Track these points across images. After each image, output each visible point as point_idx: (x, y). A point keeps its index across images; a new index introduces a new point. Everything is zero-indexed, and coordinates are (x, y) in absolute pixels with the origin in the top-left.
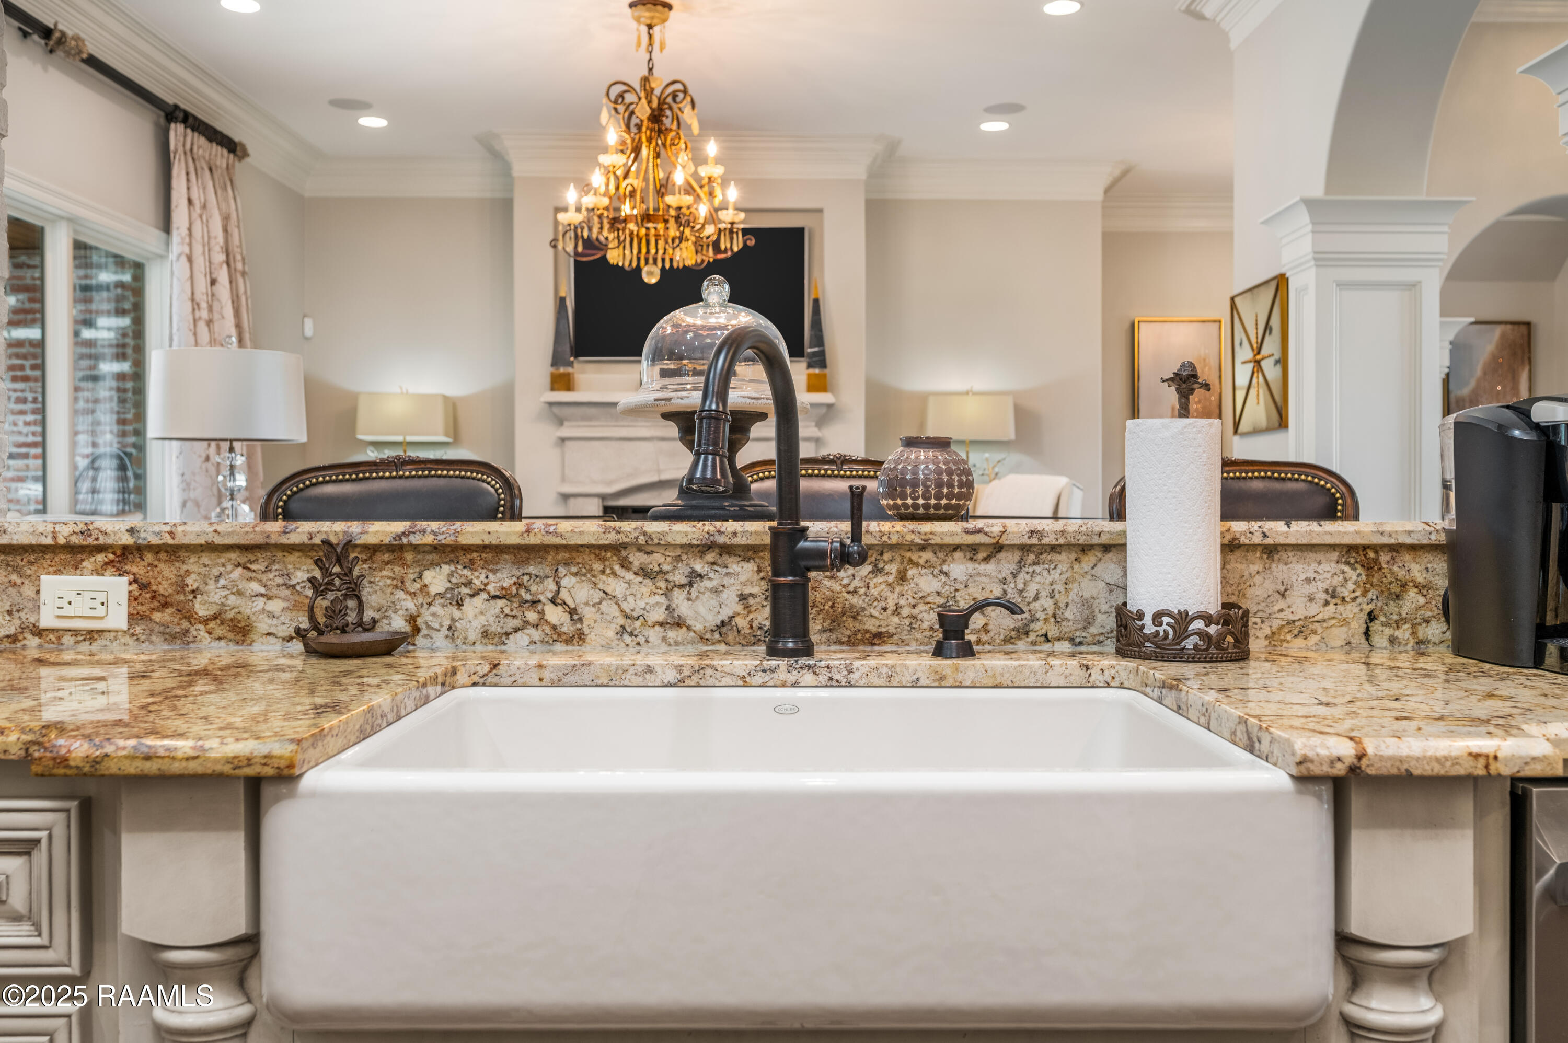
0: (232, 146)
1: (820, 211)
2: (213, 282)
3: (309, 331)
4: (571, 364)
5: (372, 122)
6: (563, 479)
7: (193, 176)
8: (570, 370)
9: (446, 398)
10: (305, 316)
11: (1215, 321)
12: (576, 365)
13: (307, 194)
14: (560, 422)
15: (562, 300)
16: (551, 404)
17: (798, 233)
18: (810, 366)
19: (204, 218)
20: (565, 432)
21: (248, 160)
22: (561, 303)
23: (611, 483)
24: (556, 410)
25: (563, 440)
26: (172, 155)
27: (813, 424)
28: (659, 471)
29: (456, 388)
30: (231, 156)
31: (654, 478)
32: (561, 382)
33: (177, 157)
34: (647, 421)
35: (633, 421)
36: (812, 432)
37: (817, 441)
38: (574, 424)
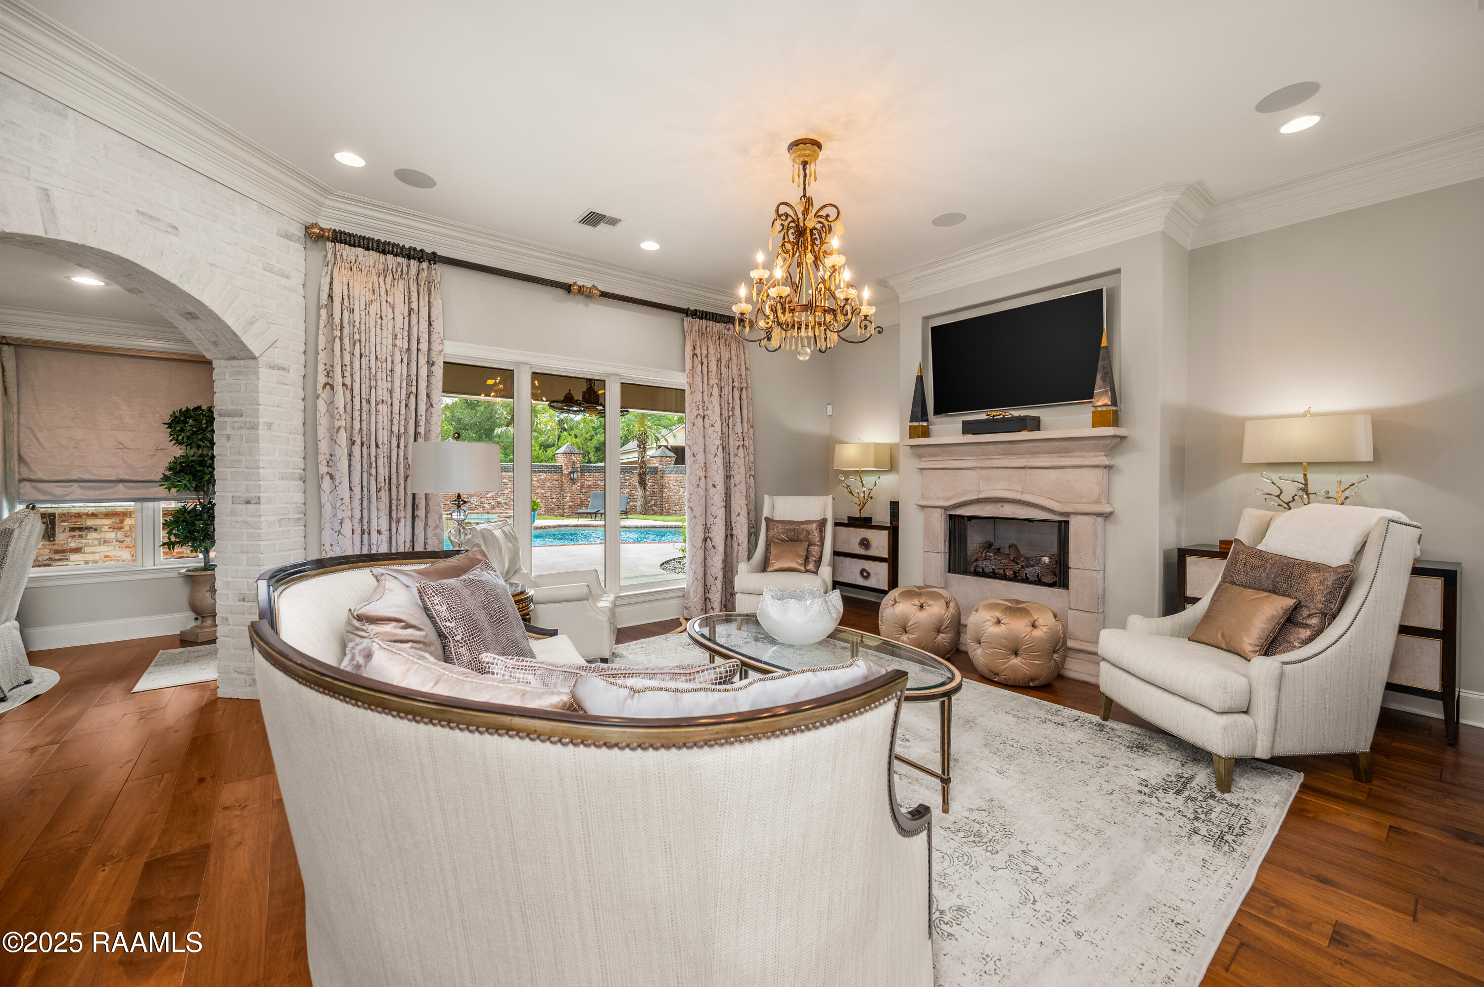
4: (926, 420)
6: (922, 495)
8: (923, 423)
14: (920, 458)
15: (919, 378)
16: (914, 446)
20: (924, 465)
23: (949, 499)
24: (918, 450)
25: (923, 470)
27: (1104, 453)
31: (974, 496)
32: (918, 432)
34: (971, 456)
35: (962, 456)
36: (1103, 460)
37: (1109, 467)
38: (926, 459)
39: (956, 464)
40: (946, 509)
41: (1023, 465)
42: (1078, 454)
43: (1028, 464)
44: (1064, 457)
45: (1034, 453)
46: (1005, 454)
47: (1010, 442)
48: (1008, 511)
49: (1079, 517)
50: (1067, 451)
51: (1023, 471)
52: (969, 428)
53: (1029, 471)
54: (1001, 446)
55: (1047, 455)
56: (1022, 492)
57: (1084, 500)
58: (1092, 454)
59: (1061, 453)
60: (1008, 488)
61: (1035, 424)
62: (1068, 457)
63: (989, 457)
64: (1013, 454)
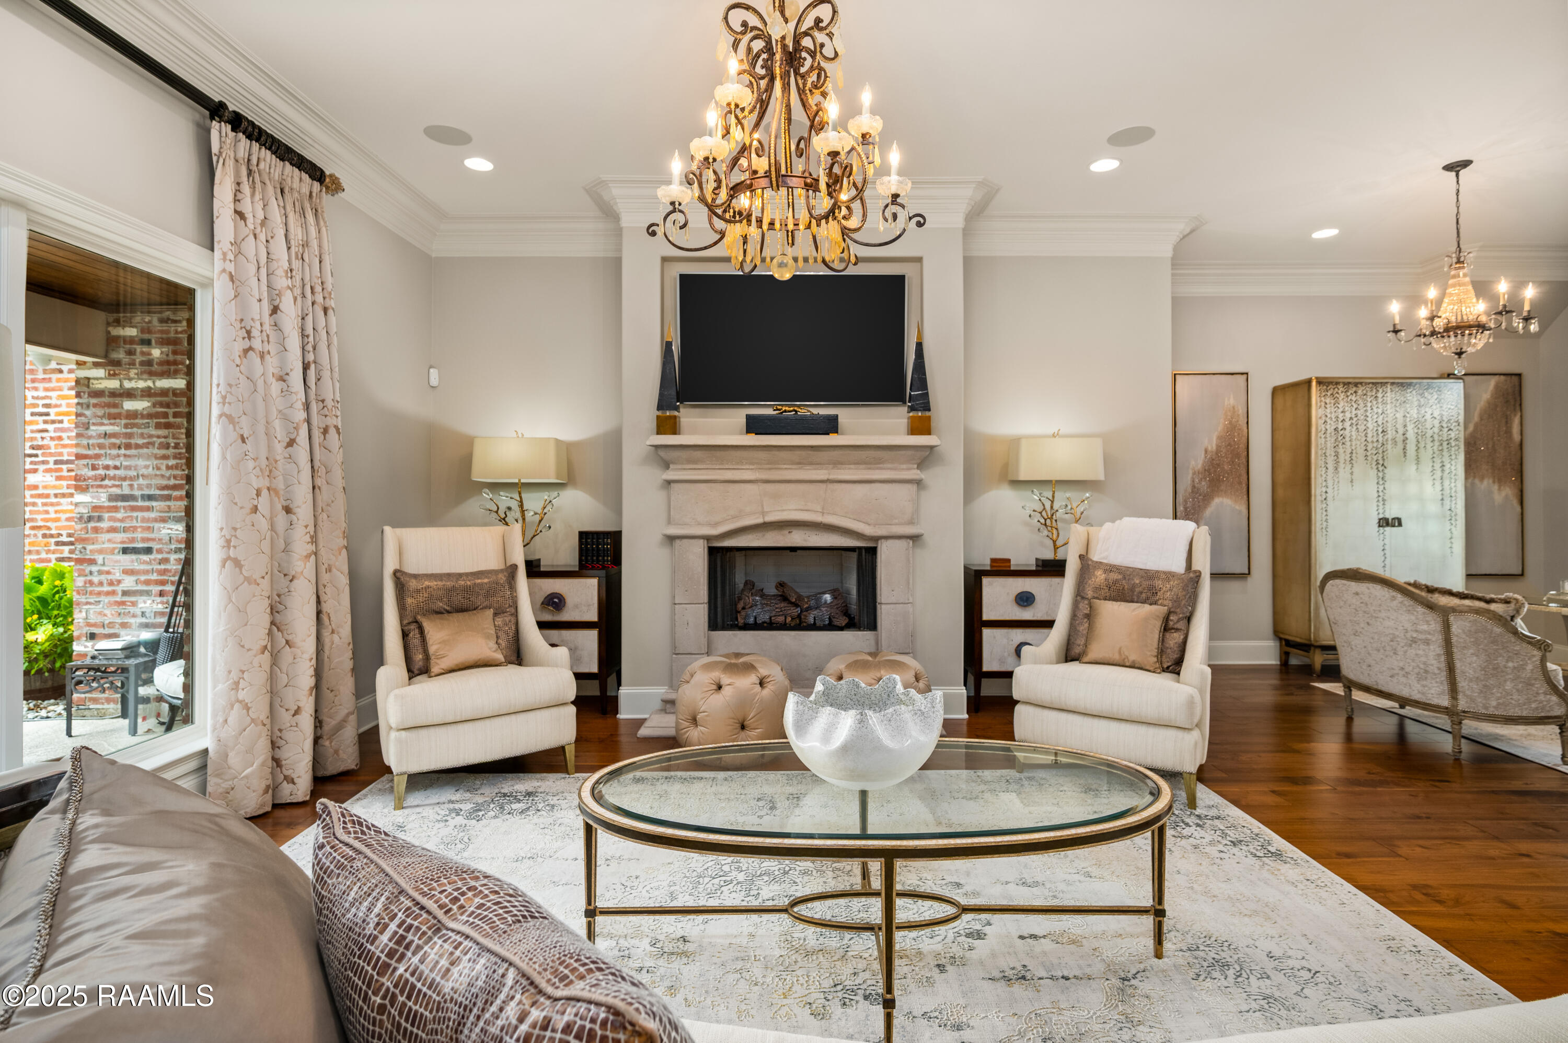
0: (316, 174)
1: (919, 260)
2: (275, 310)
3: (434, 380)
4: (677, 409)
5: (479, 164)
6: (669, 522)
7: (246, 188)
8: (676, 413)
9: (558, 442)
10: (431, 367)
11: (1242, 374)
12: (681, 410)
13: (434, 255)
14: (666, 465)
15: (668, 345)
16: (657, 447)
17: (899, 281)
18: (912, 409)
19: (262, 237)
20: (671, 475)
21: (342, 195)
22: (667, 347)
23: (716, 525)
24: (662, 453)
25: (669, 482)
26: (215, 159)
27: (916, 466)
28: (763, 513)
29: (571, 432)
30: (316, 185)
31: (758, 520)
32: (667, 425)
33: (221, 161)
34: (752, 464)
35: (737, 463)
36: (914, 474)
37: (918, 483)
38: (679, 466)
39: (729, 475)
40: (708, 538)
41: (824, 477)
42: (889, 466)
43: (832, 477)
44: (874, 469)
45: (836, 464)
46: (800, 463)
47: (812, 448)
48: (798, 538)
49: (890, 542)
50: (876, 463)
51: (823, 486)
52: (755, 425)
53: (831, 486)
54: (798, 452)
55: (852, 466)
56: (823, 513)
57: (897, 521)
58: (904, 466)
59: (871, 464)
60: (802, 508)
61: (830, 426)
62: (878, 469)
63: (777, 466)
64: (811, 464)
